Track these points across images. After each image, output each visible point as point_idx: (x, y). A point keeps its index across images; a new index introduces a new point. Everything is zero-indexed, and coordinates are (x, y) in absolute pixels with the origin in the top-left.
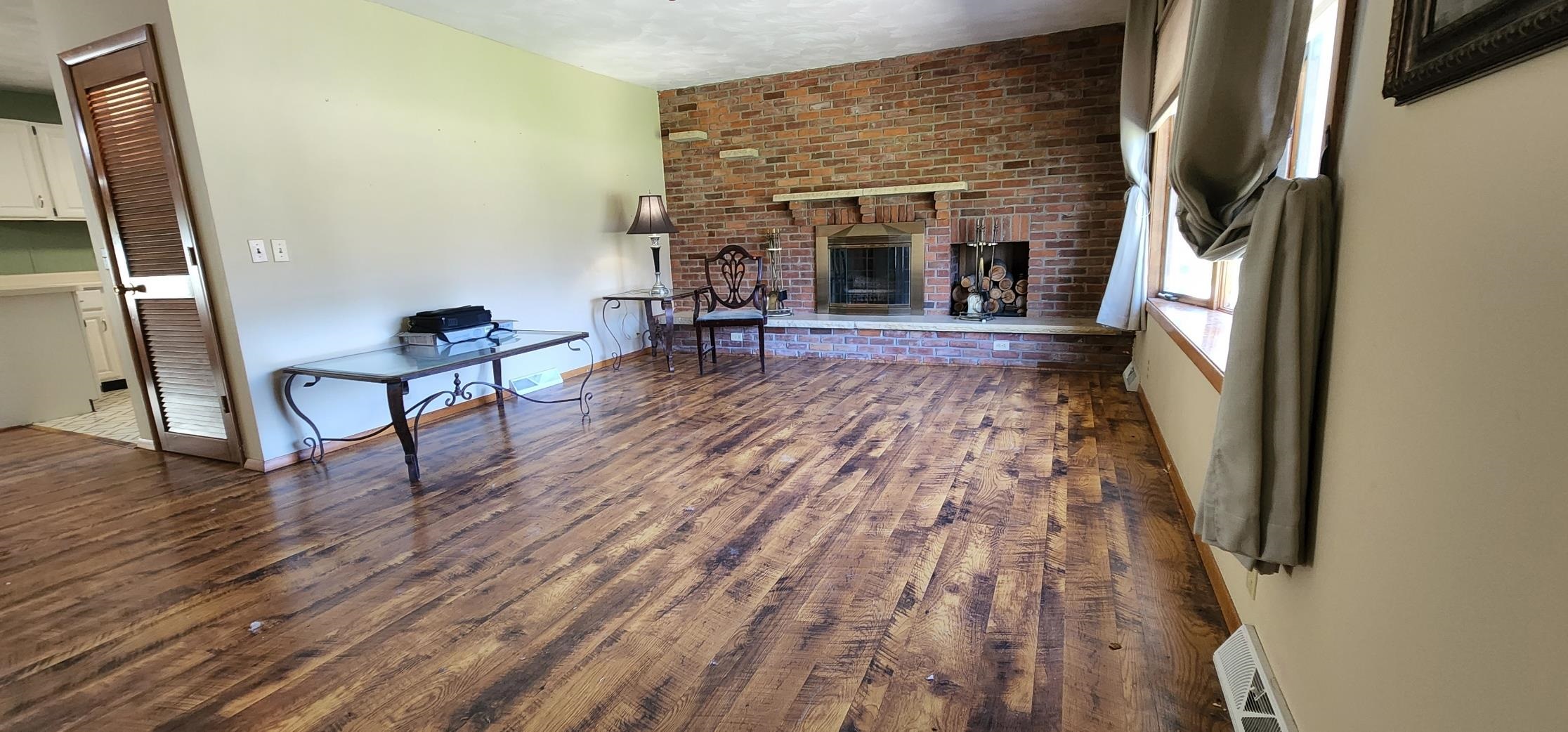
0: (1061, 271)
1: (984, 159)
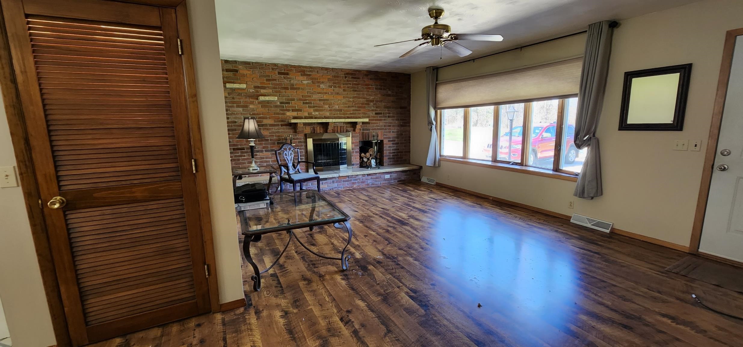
0: (393, 150)
1: (369, 111)
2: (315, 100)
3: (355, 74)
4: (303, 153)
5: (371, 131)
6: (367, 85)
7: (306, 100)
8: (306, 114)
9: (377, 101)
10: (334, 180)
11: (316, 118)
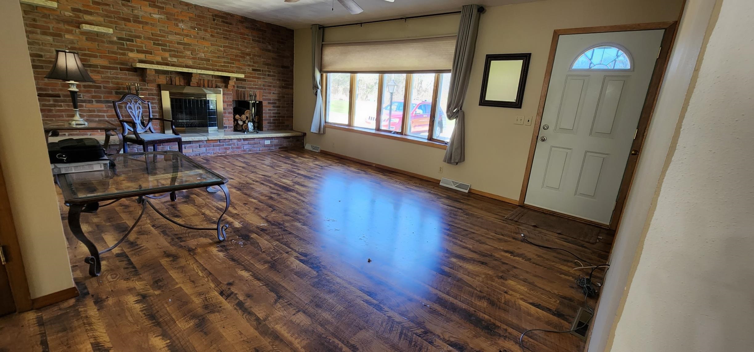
0: (273, 113)
1: (244, 65)
2: (171, 42)
3: (226, 18)
4: (156, 109)
5: (247, 89)
6: (241, 34)
7: (158, 40)
8: (159, 59)
9: (254, 55)
10: (201, 143)
11: (173, 65)
